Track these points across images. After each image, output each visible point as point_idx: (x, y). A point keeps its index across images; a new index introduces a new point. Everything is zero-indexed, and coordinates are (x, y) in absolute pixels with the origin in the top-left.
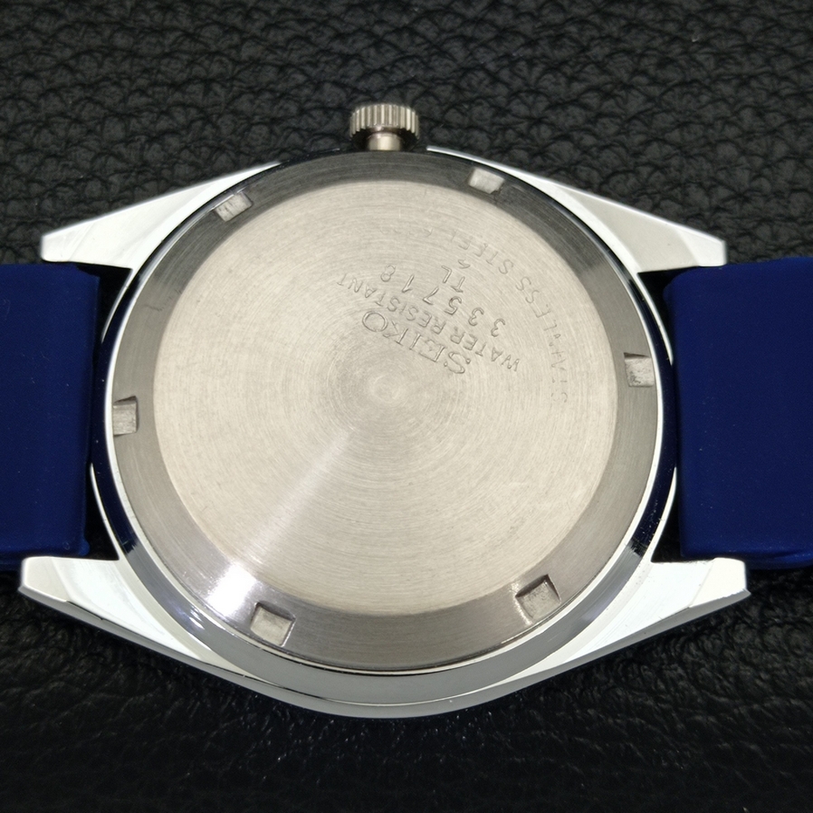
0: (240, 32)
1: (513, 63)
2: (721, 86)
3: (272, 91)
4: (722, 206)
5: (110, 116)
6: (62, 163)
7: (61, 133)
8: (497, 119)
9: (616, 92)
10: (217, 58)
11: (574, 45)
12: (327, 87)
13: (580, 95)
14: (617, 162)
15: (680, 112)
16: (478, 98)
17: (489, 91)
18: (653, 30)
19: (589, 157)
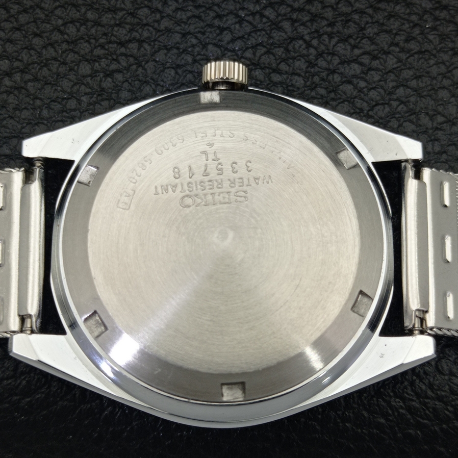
0: (160, 12)
1: (320, 36)
2: (442, 55)
3: (178, 48)
4: (439, 127)
5: (82, 61)
6: (54, 88)
7: (55, 70)
8: (309, 69)
9: (379, 55)
10: (147, 27)
11: (357, 26)
12: (210, 47)
13: (358, 56)
14: (378, 98)
15: (417, 70)
16: (298, 56)
17: (305, 52)
18: (403, 19)
19: (362, 95)
